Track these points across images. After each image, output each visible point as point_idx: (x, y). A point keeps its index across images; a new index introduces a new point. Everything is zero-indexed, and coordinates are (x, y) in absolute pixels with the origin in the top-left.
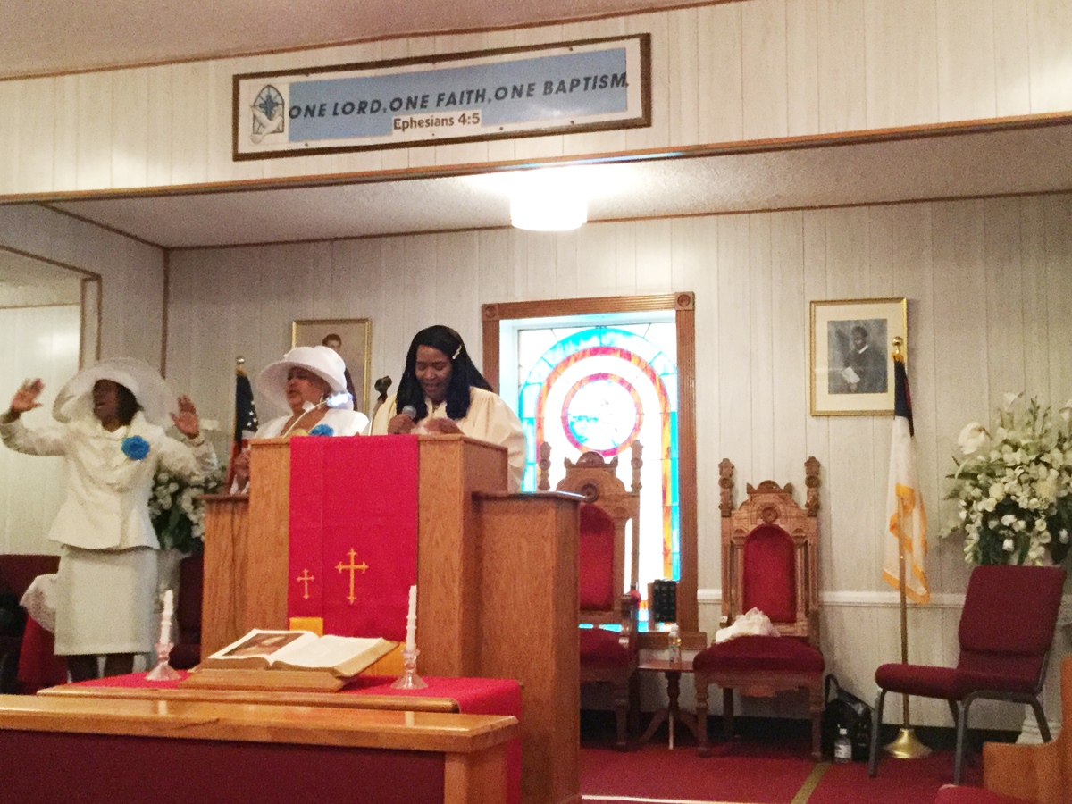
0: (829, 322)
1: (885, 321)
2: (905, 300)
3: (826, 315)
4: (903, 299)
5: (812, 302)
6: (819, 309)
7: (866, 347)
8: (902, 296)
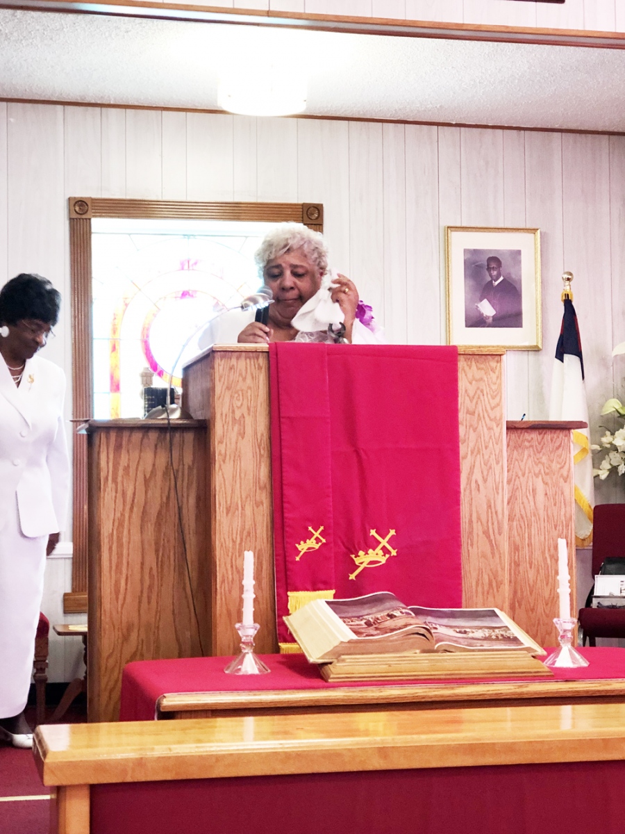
0: (465, 251)
1: (519, 252)
2: (539, 231)
3: (462, 243)
4: (538, 229)
5: (448, 227)
6: (455, 236)
7: (501, 278)
8: (536, 228)
